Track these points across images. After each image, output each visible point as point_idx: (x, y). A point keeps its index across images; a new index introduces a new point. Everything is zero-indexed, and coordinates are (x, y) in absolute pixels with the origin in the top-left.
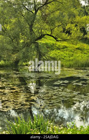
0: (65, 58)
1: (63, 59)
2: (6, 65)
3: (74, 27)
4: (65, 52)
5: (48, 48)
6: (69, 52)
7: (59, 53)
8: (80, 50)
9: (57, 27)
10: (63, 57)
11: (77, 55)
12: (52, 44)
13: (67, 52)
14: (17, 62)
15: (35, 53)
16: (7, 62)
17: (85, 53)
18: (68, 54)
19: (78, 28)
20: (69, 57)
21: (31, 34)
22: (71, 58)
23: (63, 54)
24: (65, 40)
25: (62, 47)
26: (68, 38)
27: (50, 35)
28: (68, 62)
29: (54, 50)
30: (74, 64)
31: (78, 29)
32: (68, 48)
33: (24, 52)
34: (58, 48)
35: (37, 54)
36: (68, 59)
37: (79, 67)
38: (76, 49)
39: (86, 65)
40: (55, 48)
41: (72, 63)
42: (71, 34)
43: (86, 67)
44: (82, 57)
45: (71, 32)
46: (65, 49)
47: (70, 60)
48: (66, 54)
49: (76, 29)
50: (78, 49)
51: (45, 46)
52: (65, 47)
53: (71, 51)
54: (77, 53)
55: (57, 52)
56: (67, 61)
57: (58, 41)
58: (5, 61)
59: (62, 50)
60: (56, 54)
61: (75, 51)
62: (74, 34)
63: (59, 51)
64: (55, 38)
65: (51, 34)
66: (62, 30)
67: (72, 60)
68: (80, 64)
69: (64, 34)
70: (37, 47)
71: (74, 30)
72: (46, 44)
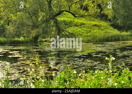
0: (83, 34)
1: (81, 35)
2: (26, 41)
3: (91, 4)
4: (82, 28)
5: (66, 24)
6: (87, 28)
7: (76, 29)
8: (97, 26)
9: (74, 4)
10: (81, 34)
11: (95, 31)
12: (69, 21)
13: (85, 29)
14: (36, 38)
15: (54, 28)
16: (26, 38)
17: (102, 30)
18: (85, 31)
19: (95, 4)
20: (87, 33)
21: (50, 10)
22: (89, 34)
23: (81, 30)
24: (82, 16)
25: (79, 24)
26: (86, 14)
27: (69, 12)
28: (86, 38)
29: (72, 27)
30: (92, 39)
31: (95, 6)
32: (86, 25)
33: (44, 28)
34: (75, 25)
35: (56, 30)
36: (86, 34)
37: (97, 42)
38: (93, 25)
39: (103, 40)
40: (73, 25)
41: (90, 38)
42: (88, 10)
43: (103, 42)
44: (100, 33)
45: (89, 8)
46: (83, 26)
47: (87, 36)
48: (84, 30)
49: (93, 5)
50: (95, 25)
51: (63, 24)
52: (82, 24)
53: (89, 28)
54: (94, 30)
55: (75, 29)
56: (85, 36)
57: (76, 17)
58: (24, 37)
59: (80, 27)
60: (74, 31)
61: (93, 28)
62: (91, 10)
63: (76, 28)
64: (74, 15)
65: (69, 10)
66: (79, 6)
67: (90, 36)
68: (98, 39)
69: (82, 11)
70: (56, 22)
71: (91, 7)
72: (64, 21)
